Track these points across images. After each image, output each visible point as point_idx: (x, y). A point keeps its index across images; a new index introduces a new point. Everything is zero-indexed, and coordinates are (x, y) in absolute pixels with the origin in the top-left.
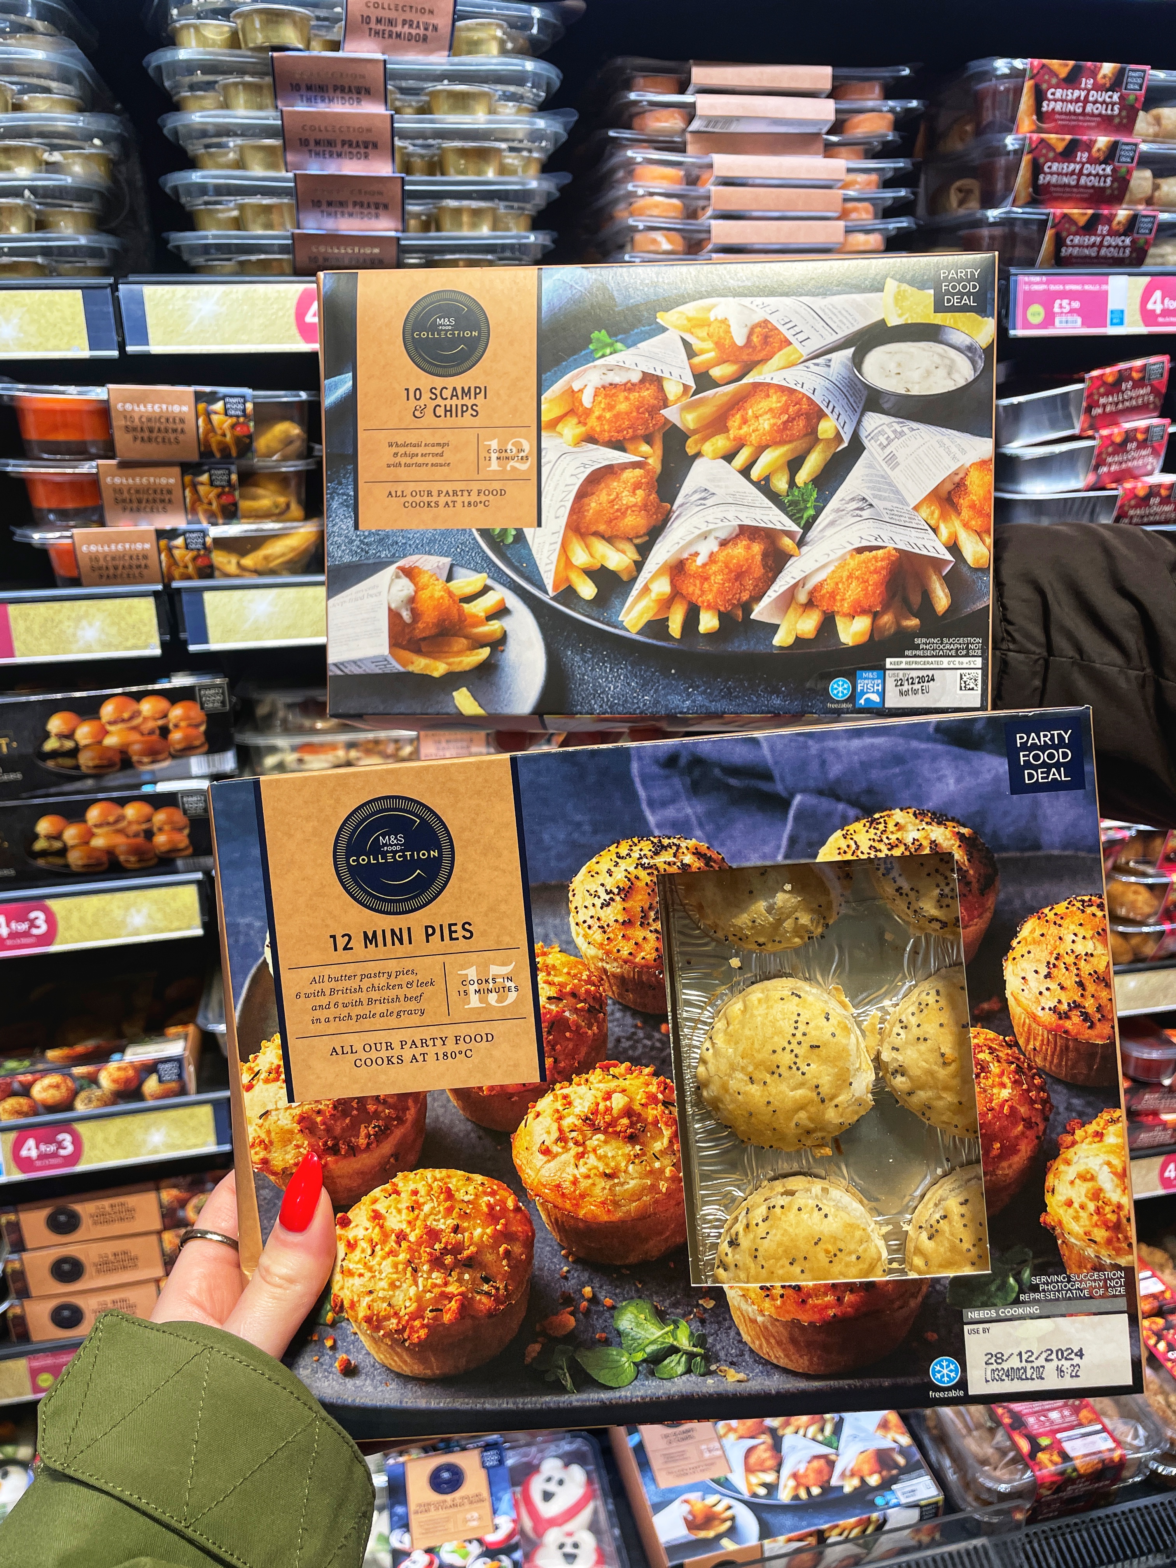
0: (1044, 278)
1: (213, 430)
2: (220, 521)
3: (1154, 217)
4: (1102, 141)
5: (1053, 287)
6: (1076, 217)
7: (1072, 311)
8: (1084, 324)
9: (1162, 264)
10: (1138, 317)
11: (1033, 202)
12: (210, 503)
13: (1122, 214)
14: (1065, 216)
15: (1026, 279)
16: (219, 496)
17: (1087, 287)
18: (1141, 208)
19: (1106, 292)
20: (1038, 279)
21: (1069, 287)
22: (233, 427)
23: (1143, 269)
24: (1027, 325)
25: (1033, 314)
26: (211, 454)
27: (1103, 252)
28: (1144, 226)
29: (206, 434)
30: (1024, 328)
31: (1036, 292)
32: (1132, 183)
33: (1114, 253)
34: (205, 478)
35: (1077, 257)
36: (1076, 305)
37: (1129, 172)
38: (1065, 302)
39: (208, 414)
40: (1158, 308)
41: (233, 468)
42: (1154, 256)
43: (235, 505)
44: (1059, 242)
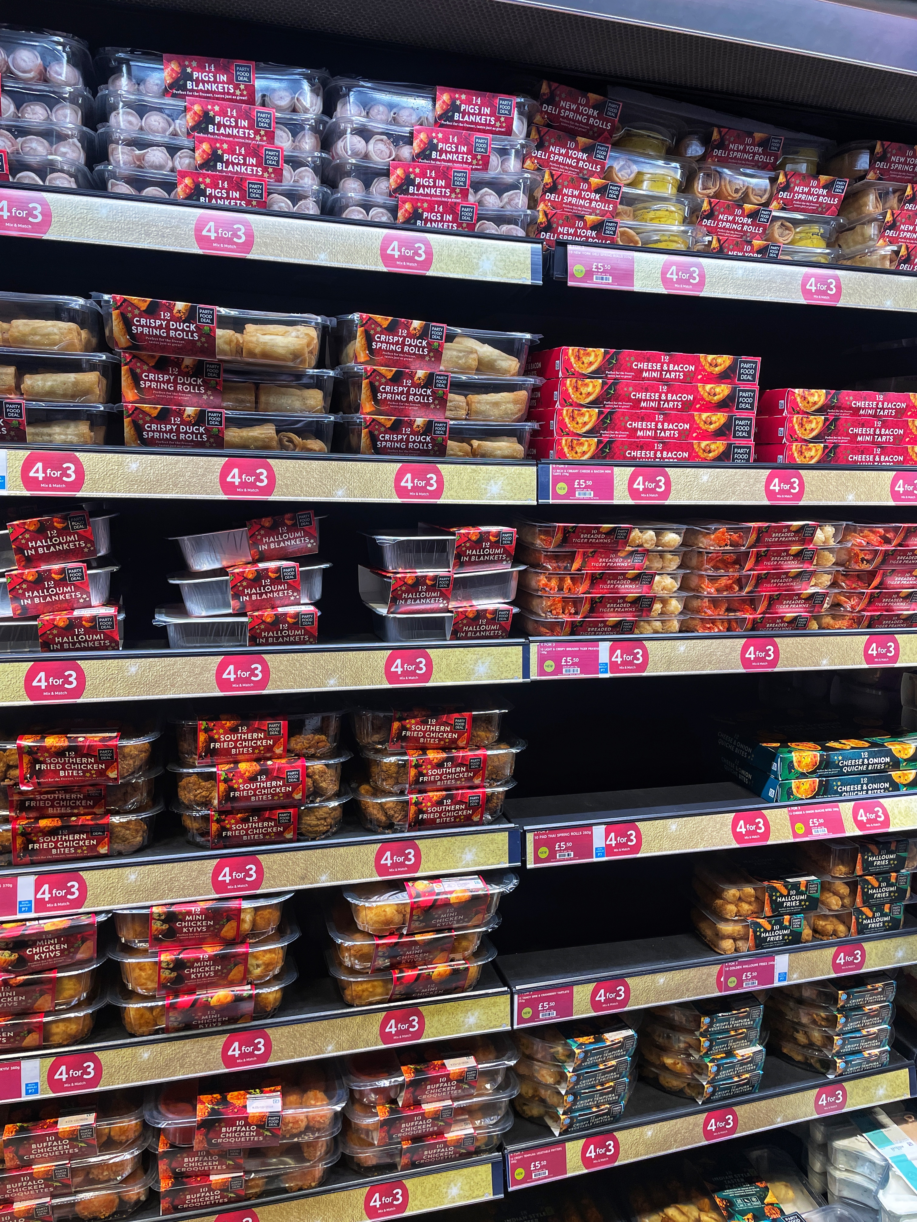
3: (21, 404)
9: (46, 441)
10: (20, 483)
23: (23, 444)
28: (13, 412)
40: (41, 476)
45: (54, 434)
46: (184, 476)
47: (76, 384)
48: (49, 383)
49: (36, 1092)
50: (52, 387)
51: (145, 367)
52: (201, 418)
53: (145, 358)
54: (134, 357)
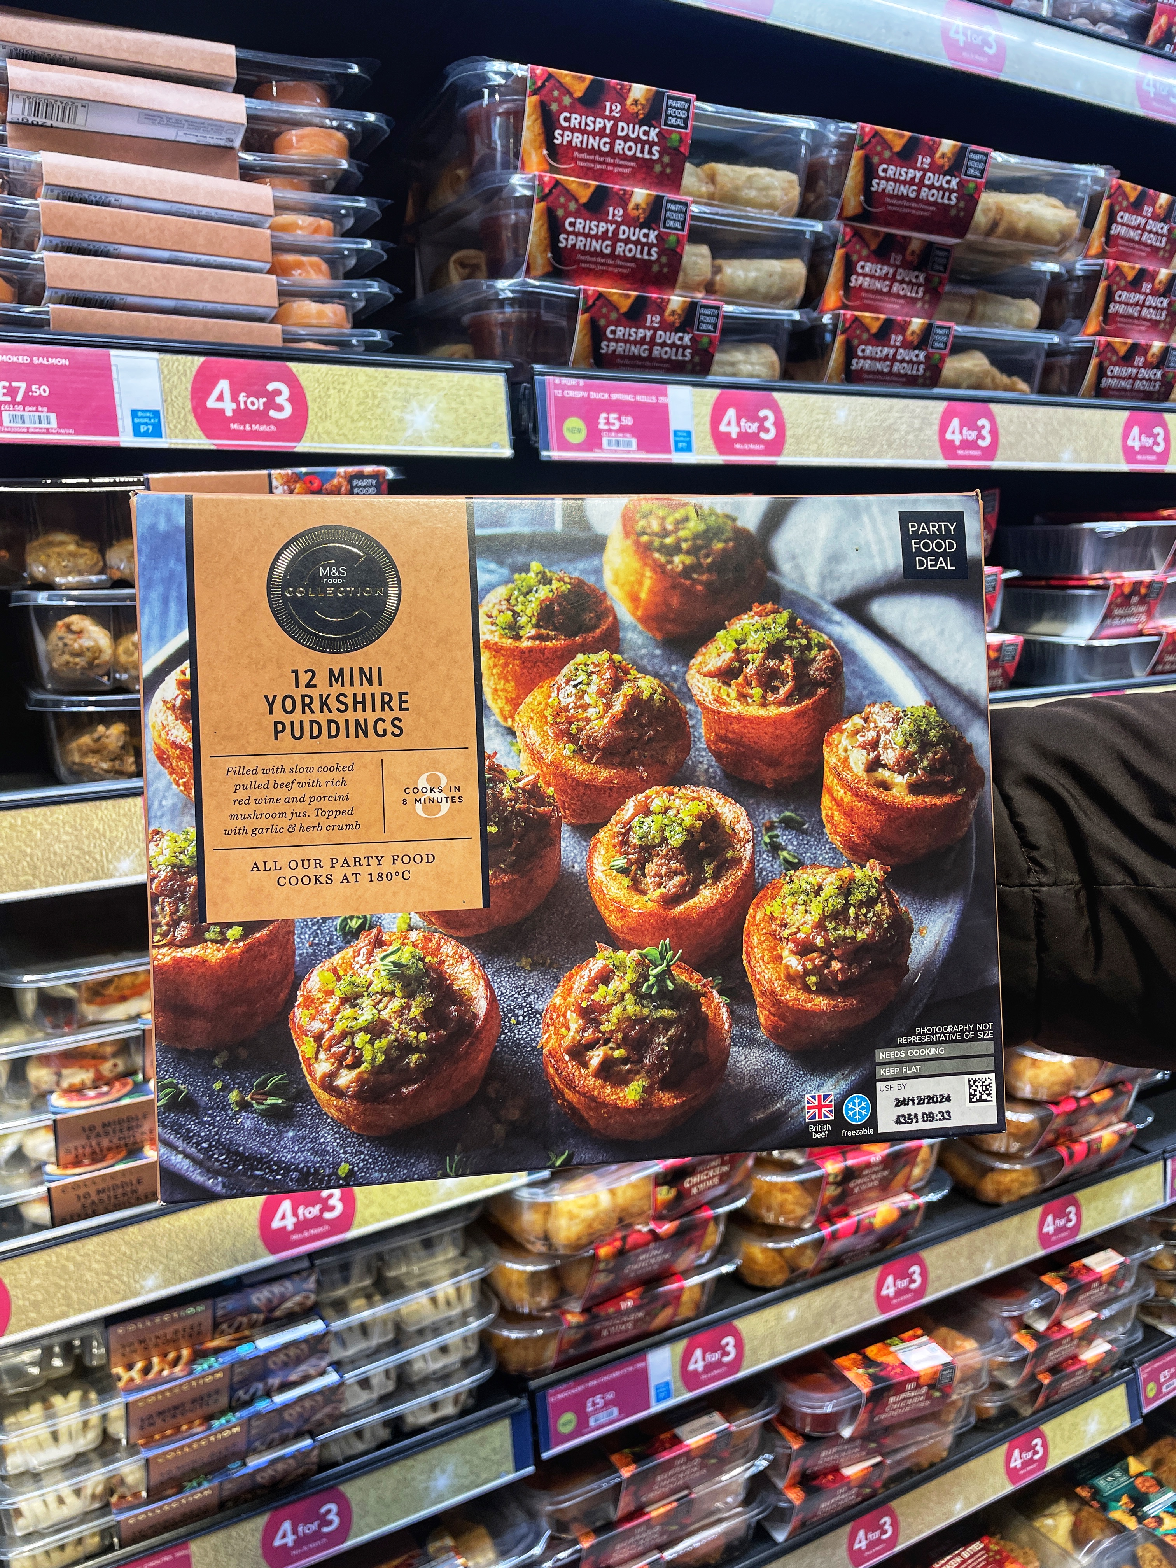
0: (582, 382)
3: (718, 308)
4: (640, 195)
5: (594, 395)
6: (615, 298)
7: (623, 429)
8: (641, 447)
9: (734, 375)
10: (709, 441)
11: (554, 274)
13: (676, 301)
14: (600, 296)
15: (557, 380)
17: (639, 398)
18: (699, 295)
19: (665, 407)
20: (573, 382)
21: (615, 396)
23: (710, 378)
24: (565, 445)
25: (572, 431)
27: (657, 351)
28: (706, 321)
30: (560, 449)
31: (571, 399)
32: (685, 259)
33: (670, 353)
35: (623, 357)
36: (628, 421)
37: (679, 242)
38: (613, 416)
40: (734, 431)
42: (722, 363)
44: (596, 334)
45: (739, 362)
46: (898, 430)
47: (783, 275)
48: (753, 274)
49: (668, 1396)
50: (756, 279)
51: (865, 252)
52: (925, 338)
53: (867, 236)
54: (857, 233)
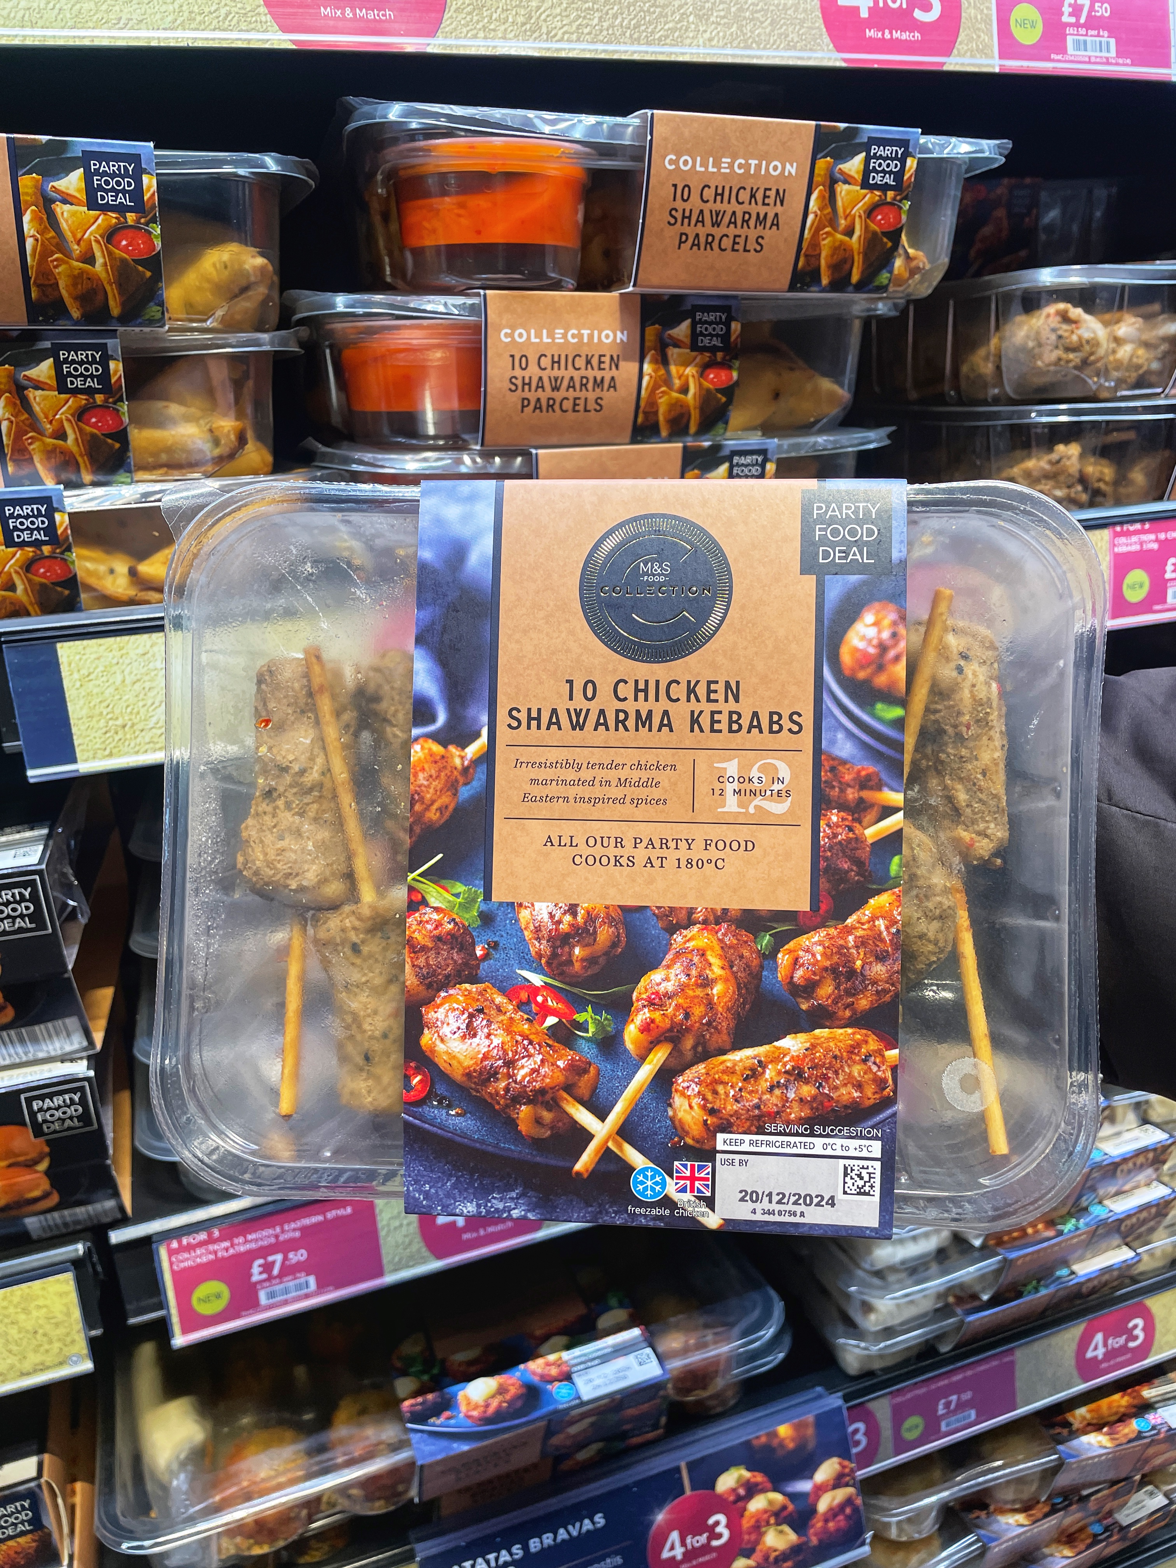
1: (60, 244)
2: (87, 478)
12: (61, 435)
16: (81, 415)
22: (111, 236)
26: (58, 309)
29: (44, 255)
34: (44, 370)
39: (46, 202)
41: (113, 344)
43: (122, 436)
